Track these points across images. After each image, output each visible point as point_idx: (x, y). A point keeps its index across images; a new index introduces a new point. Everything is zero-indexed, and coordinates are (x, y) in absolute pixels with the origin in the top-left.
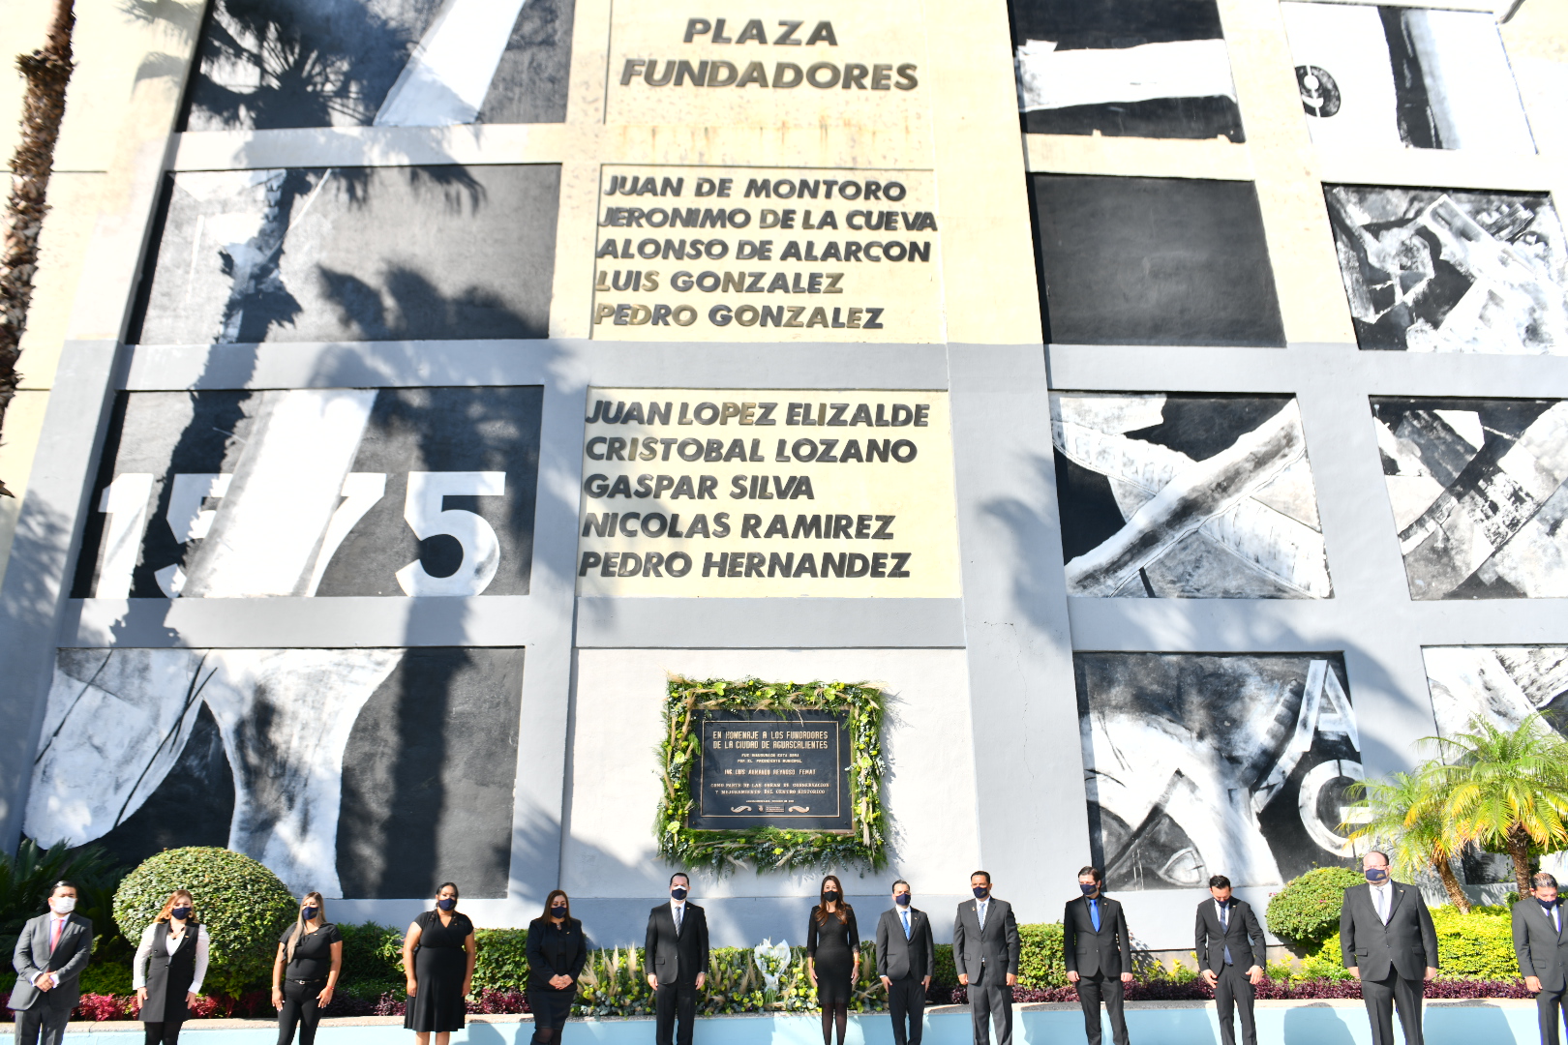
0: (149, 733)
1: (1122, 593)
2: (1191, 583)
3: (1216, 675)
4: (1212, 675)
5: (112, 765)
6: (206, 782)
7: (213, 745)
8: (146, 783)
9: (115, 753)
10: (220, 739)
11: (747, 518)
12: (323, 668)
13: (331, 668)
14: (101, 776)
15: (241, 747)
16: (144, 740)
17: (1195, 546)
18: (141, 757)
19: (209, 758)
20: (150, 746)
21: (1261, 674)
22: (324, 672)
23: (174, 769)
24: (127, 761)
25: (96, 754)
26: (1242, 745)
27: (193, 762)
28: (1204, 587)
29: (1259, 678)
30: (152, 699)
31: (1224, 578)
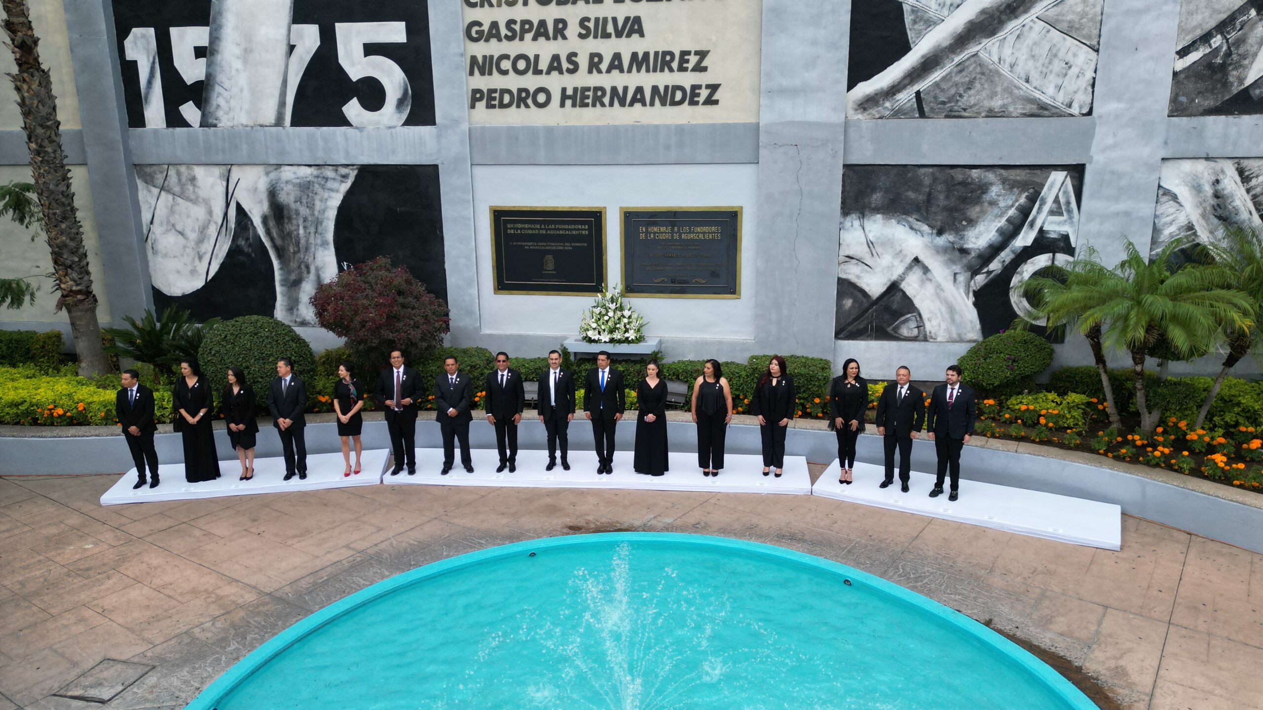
0: (209, 223)
1: (898, 113)
2: (960, 104)
3: (964, 184)
4: (960, 184)
5: (192, 244)
6: (253, 255)
7: (251, 231)
8: (217, 255)
9: (193, 236)
10: (255, 228)
11: (592, 56)
12: (308, 180)
13: (313, 179)
14: (188, 250)
15: (268, 232)
16: (208, 227)
17: (971, 69)
18: (209, 239)
19: (251, 240)
20: (213, 230)
21: (1003, 183)
22: (309, 182)
23: (231, 246)
24: (201, 241)
25: (180, 236)
26: (974, 240)
27: (242, 242)
28: (971, 107)
29: (1001, 187)
30: (204, 200)
31: (992, 98)
